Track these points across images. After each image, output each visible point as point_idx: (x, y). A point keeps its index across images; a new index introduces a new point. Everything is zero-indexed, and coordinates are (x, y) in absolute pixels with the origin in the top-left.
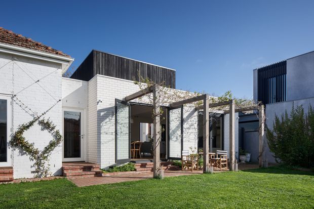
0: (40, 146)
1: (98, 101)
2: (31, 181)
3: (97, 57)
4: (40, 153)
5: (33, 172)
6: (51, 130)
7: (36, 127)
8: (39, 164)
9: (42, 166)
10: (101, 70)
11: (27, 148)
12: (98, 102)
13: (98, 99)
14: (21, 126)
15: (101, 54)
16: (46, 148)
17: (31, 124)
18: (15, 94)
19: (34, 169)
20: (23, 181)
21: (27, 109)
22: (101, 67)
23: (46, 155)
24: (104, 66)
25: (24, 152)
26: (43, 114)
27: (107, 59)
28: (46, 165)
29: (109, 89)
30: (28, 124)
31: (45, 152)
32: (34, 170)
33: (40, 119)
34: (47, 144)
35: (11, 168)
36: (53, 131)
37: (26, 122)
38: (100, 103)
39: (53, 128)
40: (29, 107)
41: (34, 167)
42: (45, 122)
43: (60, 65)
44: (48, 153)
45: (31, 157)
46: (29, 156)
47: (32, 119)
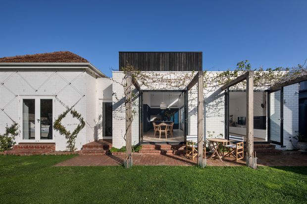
0: (71, 129)
3: (121, 57)
4: (71, 134)
6: (79, 117)
9: (73, 143)
11: (63, 130)
14: (60, 115)
15: (125, 54)
16: (75, 130)
18: (56, 94)
22: (125, 64)
26: (72, 107)
27: (130, 57)
31: (74, 133)
32: (68, 145)
35: (54, 143)
39: (80, 116)
43: (85, 69)
44: (77, 134)
46: (65, 136)
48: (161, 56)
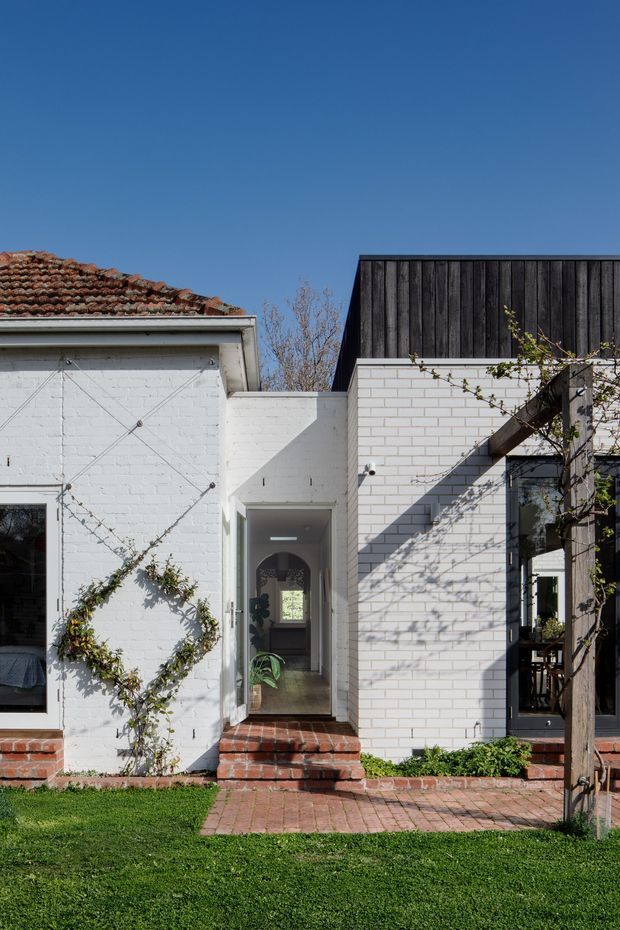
0: (142, 660)
1: (361, 470)
2: (98, 787)
3: (374, 286)
4: (144, 686)
5: (122, 753)
6: (181, 603)
7: (131, 591)
8: (140, 725)
9: (149, 736)
10: (392, 335)
11: (103, 667)
12: (362, 477)
13: (362, 462)
14: (86, 590)
15: (391, 268)
16: (164, 667)
17: (115, 582)
18: (67, 482)
19: (125, 743)
20: (74, 784)
21: (102, 532)
22: (391, 321)
23: (164, 694)
24: (405, 315)
25: (95, 682)
26: (153, 545)
27: (418, 281)
28: (162, 732)
29: (410, 413)
30: (106, 584)
31: (158, 685)
32: (127, 747)
33: (142, 566)
34: (167, 654)
35: (57, 734)
36: (186, 606)
37: (101, 576)
38: (368, 479)
39: (188, 593)
40: (110, 521)
41: (125, 738)
42: (160, 572)
43: (214, 350)
44: (171, 686)
45: (116, 701)
46: (108, 697)
47: (118, 564)
48: (583, 277)
